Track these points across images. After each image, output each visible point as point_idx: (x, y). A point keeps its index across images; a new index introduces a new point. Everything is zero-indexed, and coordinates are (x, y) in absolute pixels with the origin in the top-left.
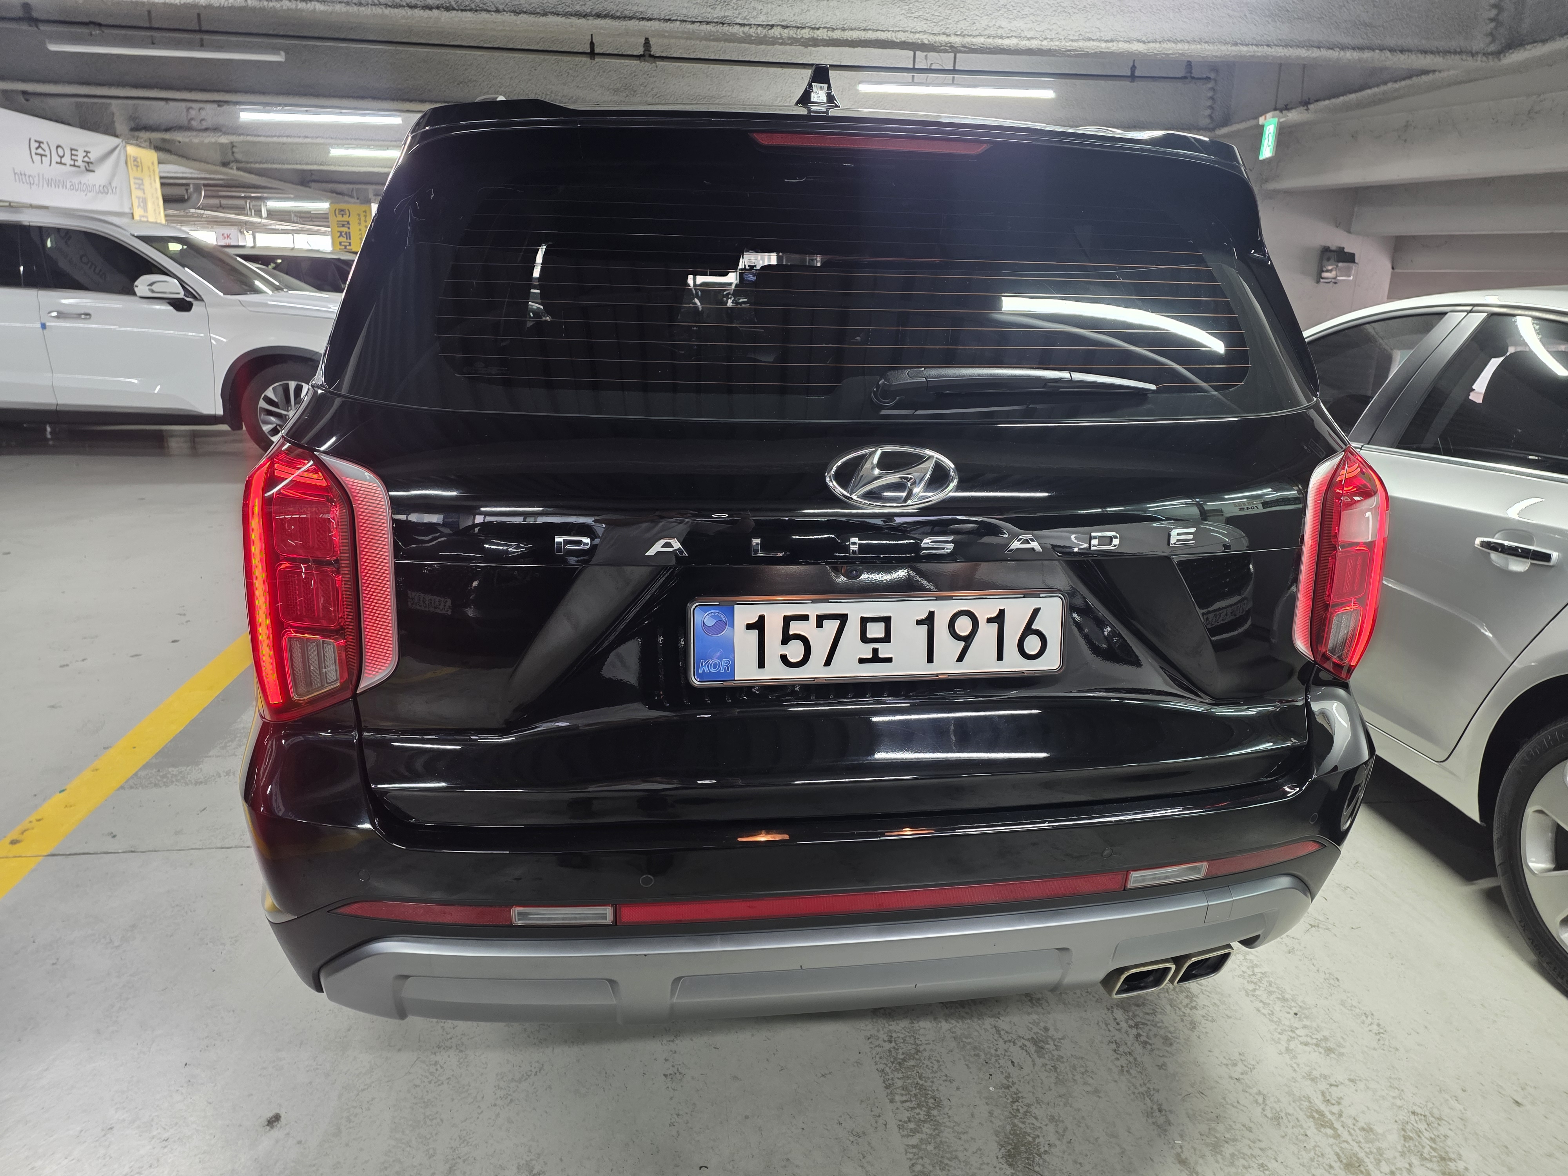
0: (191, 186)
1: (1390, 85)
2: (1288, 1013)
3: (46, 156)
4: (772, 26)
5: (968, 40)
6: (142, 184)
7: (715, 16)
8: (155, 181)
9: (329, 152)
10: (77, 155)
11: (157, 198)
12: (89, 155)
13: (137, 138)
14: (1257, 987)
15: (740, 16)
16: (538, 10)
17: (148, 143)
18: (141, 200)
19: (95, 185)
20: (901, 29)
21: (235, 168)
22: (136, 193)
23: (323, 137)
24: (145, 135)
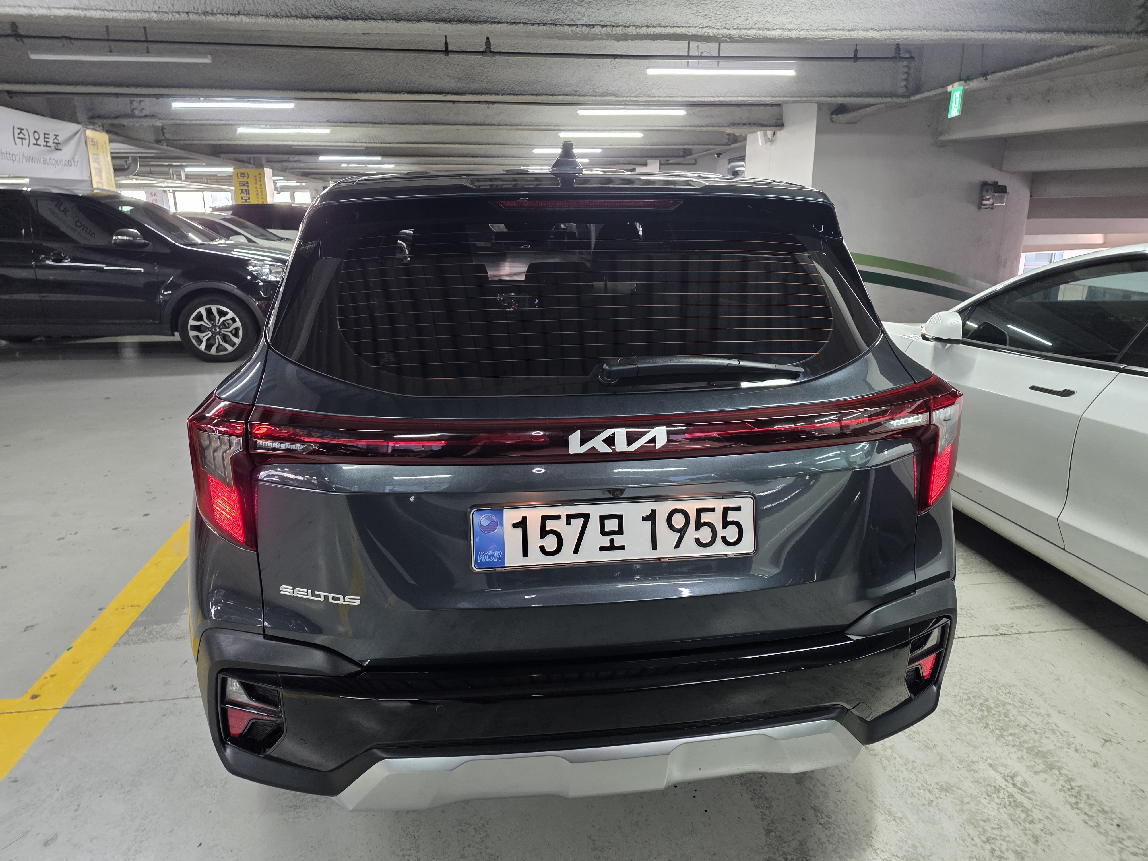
0: (130, 159)
1: (1055, 59)
2: (1112, 825)
3: (25, 139)
4: (594, 25)
5: (743, 32)
6: (98, 158)
7: (549, 19)
8: (107, 156)
9: (237, 131)
10: (48, 138)
11: (109, 169)
12: (57, 137)
13: (94, 124)
14: (1079, 800)
15: (568, 19)
16: (413, 18)
17: (101, 128)
18: (97, 171)
19: (61, 160)
20: (691, 25)
21: (165, 144)
22: (93, 165)
23: (233, 120)
24: (99, 121)
